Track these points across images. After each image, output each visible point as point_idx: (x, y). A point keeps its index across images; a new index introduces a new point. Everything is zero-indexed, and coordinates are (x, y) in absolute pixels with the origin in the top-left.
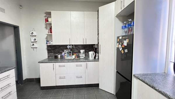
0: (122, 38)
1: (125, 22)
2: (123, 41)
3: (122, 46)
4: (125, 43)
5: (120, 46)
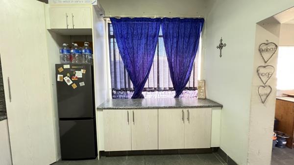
0: (71, 67)
2: (75, 71)
3: (71, 78)
4: (79, 74)
5: (66, 79)
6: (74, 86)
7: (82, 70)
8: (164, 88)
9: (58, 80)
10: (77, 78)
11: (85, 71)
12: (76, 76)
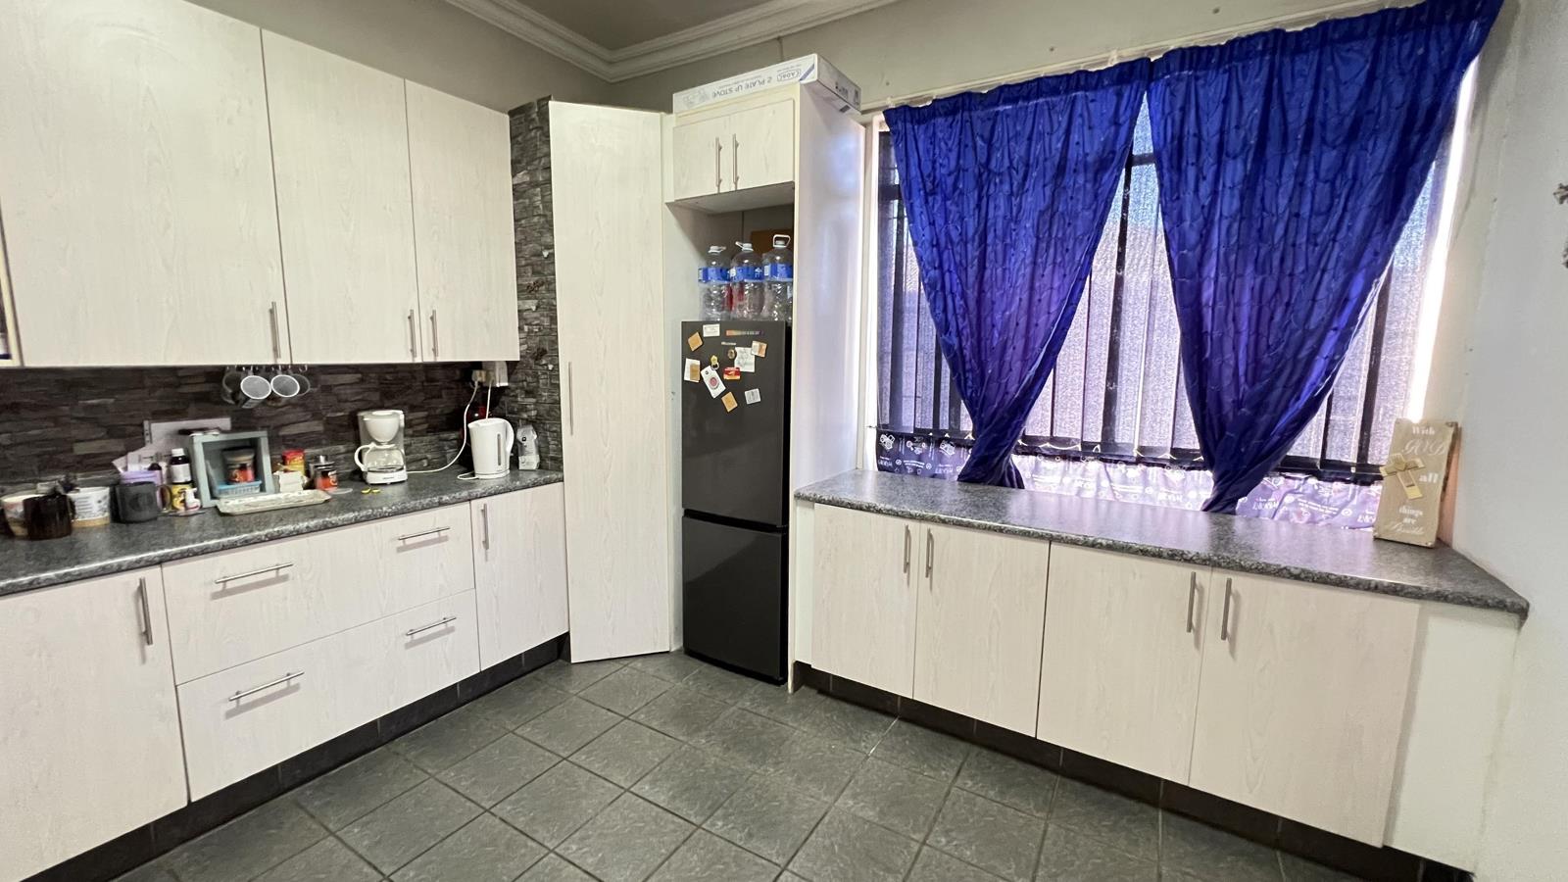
0: (722, 331)
1: (714, 249)
2: (733, 347)
3: (721, 373)
4: (746, 359)
5: (708, 374)
6: (730, 403)
7: (755, 344)
8: (1142, 449)
9: (687, 378)
10: (738, 372)
11: (765, 346)
12: (736, 365)
